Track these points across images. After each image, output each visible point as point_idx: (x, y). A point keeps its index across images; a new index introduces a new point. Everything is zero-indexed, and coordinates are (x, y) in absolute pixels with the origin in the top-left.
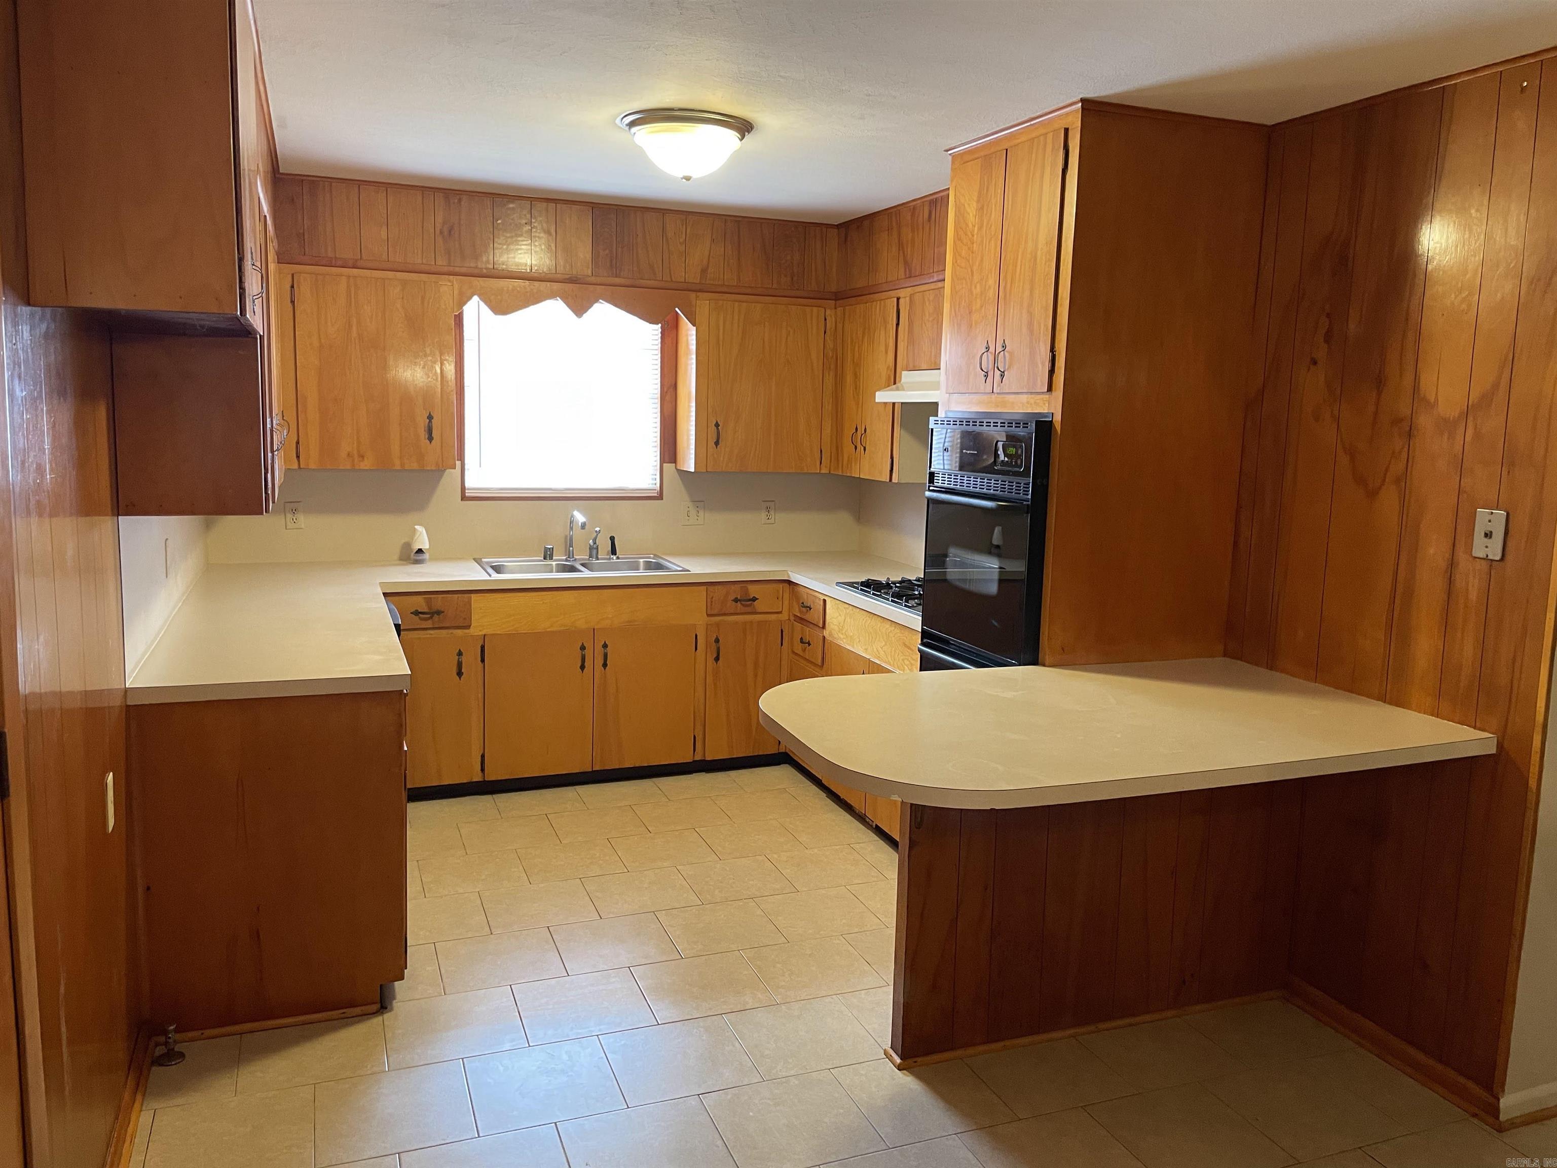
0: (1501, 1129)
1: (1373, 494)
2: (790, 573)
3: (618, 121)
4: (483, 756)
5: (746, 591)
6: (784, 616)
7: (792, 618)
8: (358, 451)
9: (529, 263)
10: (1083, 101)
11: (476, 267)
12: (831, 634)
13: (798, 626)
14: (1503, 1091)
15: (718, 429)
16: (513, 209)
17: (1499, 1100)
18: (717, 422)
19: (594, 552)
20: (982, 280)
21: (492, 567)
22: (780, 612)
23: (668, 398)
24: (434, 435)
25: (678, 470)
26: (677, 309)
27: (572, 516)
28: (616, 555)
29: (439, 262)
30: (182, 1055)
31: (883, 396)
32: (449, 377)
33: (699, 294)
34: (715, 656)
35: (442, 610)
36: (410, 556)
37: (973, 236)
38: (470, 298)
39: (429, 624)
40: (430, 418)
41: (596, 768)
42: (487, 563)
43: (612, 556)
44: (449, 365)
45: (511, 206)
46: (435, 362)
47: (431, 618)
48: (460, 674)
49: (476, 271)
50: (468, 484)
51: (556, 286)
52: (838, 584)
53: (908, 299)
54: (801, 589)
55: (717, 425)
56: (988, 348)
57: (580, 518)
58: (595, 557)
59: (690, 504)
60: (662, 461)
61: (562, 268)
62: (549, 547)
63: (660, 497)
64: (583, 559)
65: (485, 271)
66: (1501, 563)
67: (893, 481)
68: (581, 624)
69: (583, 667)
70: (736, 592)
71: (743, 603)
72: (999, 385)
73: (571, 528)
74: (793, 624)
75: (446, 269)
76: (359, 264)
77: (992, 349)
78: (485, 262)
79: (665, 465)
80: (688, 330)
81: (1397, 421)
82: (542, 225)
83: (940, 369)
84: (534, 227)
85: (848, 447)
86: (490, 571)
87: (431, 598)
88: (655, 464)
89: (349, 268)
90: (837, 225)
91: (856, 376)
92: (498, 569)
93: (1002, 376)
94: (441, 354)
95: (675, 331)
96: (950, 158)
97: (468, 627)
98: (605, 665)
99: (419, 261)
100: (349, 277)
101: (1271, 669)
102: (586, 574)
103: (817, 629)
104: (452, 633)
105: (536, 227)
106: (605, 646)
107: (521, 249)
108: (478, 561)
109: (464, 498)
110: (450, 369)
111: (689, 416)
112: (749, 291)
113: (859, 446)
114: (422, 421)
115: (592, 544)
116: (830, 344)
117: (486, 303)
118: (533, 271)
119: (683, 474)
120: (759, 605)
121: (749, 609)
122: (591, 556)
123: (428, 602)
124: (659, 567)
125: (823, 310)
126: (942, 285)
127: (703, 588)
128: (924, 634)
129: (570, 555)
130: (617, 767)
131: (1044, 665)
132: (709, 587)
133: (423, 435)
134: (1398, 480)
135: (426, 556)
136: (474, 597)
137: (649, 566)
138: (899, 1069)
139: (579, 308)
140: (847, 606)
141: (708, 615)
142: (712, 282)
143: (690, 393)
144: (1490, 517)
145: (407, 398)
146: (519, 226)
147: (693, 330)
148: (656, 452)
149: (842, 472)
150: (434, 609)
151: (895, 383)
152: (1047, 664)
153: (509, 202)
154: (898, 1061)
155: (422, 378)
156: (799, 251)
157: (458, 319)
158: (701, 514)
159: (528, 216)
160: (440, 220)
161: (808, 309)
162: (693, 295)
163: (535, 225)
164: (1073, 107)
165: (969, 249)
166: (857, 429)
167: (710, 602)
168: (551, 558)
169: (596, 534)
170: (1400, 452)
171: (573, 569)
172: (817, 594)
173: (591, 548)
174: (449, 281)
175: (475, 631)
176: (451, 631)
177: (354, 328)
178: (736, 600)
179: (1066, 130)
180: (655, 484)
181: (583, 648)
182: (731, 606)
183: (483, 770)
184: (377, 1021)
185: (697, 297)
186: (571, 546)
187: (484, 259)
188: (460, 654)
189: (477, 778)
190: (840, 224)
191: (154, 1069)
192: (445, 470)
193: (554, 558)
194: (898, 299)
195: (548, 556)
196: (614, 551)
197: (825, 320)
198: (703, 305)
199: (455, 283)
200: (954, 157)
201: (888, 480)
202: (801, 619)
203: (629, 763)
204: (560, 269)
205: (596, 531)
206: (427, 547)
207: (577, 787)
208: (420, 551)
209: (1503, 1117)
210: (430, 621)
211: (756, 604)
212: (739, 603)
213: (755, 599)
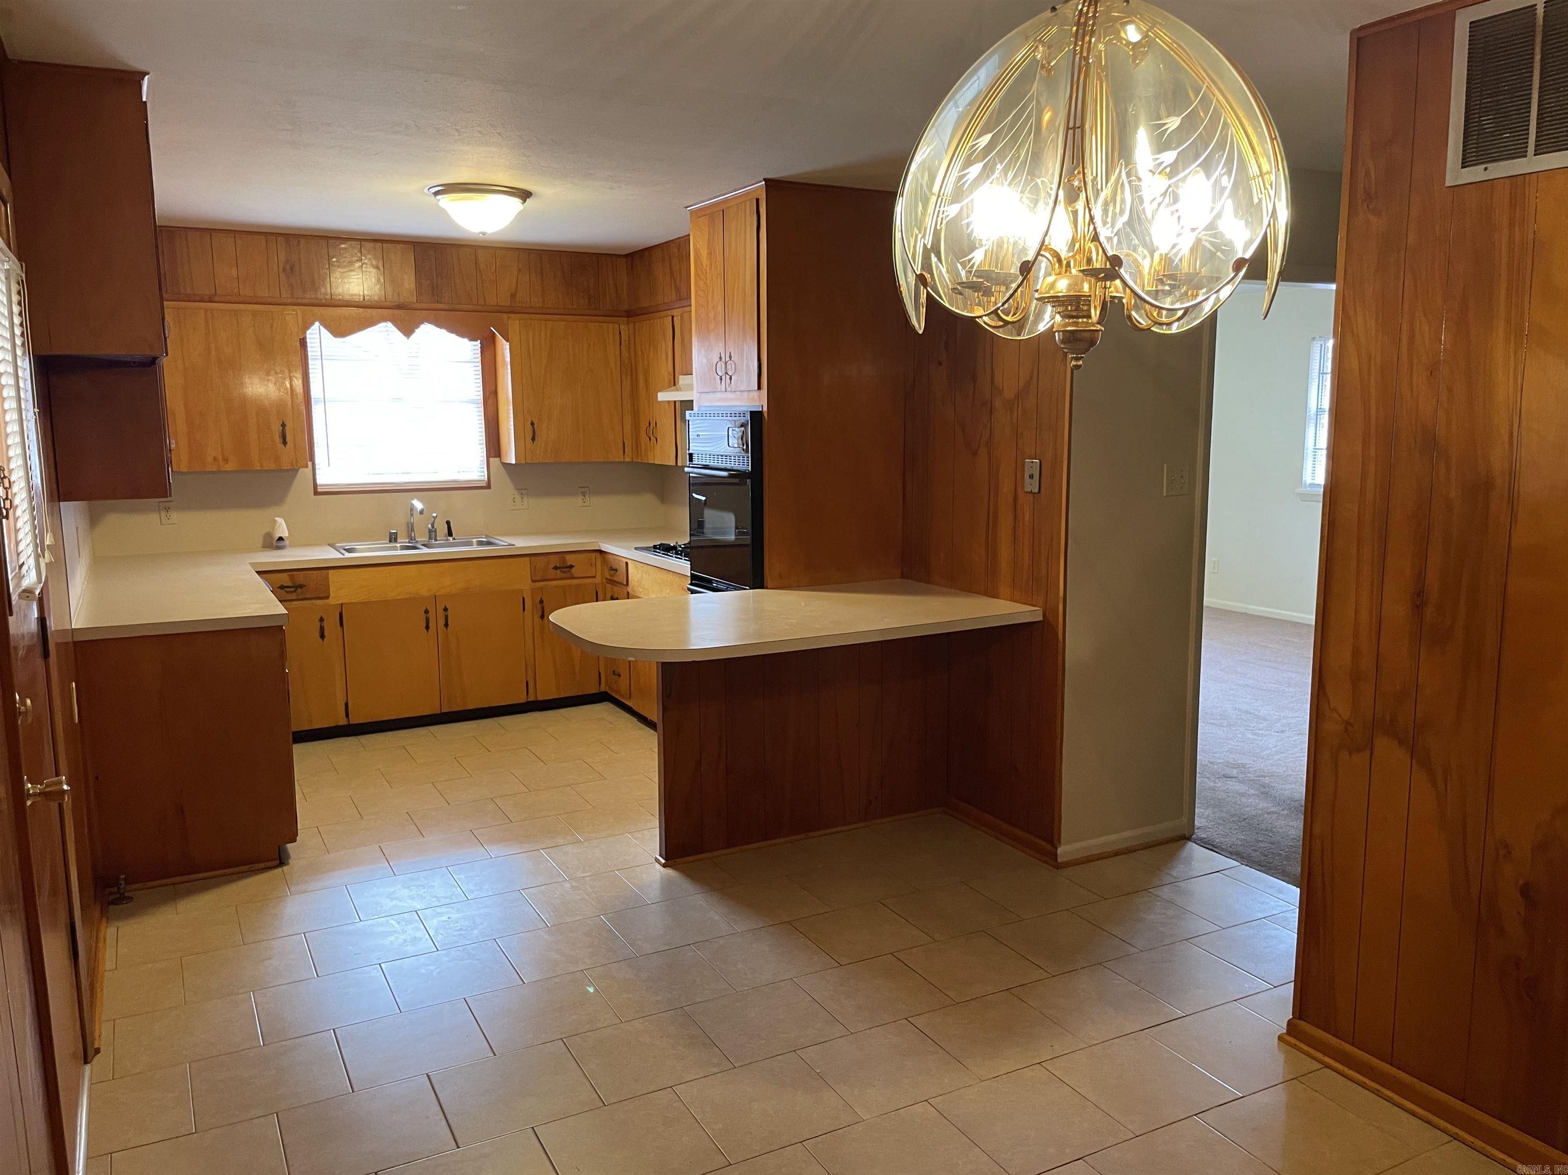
0: (1059, 866)
1: (975, 454)
2: (600, 543)
3: (426, 190)
4: (347, 705)
5: (564, 561)
6: (598, 580)
7: (604, 581)
8: (223, 455)
9: (361, 293)
10: (765, 180)
11: (317, 298)
12: (633, 590)
13: (608, 586)
14: (1060, 843)
15: (533, 427)
16: (345, 248)
17: (1057, 848)
18: (532, 421)
19: (433, 534)
20: (714, 307)
21: (345, 550)
22: (594, 577)
23: (490, 402)
24: (288, 439)
25: (501, 463)
26: (492, 328)
27: (412, 504)
28: (452, 536)
29: (284, 295)
30: (131, 899)
31: (662, 396)
32: (298, 391)
33: (510, 315)
34: (540, 614)
35: (305, 584)
36: (272, 545)
37: (706, 273)
38: (312, 324)
39: (293, 596)
40: (283, 425)
41: (445, 710)
42: (340, 547)
43: (449, 538)
44: (298, 381)
45: (343, 246)
46: (285, 379)
47: (295, 591)
48: (322, 636)
49: (316, 301)
50: (319, 482)
51: (385, 312)
52: (636, 549)
53: (679, 317)
54: (610, 556)
55: (532, 424)
56: (721, 358)
57: (418, 505)
58: (433, 538)
59: (515, 492)
60: (488, 457)
61: (390, 297)
62: (394, 531)
63: (488, 486)
64: (425, 541)
65: (324, 301)
66: (1039, 495)
67: (679, 465)
68: (424, 592)
69: (427, 628)
70: (555, 561)
71: (562, 570)
72: (729, 386)
73: (412, 515)
74: (605, 585)
75: (289, 301)
76: (216, 299)
77: (723, 359)
78: (325, 291)
79: (491, 459)
80: (503, 345)
81: (984, 404)
82: (371, 262)
83: (692, 374)
84: (364, 263)
85: (644, 437)
86: (343, 552)
87: (294, 575)
88: (482, 459)
89: (206, 302)
90: (624, 255)
91: (646, 380)
92: (349, 551)
93: (731, 379)
94: (290, 372)
95: (492, 344)
96: (689, 212)
97: (327, 597)
98: (446, 625)
99: (267, 295)
100: (206, 310)
101: (928, 583)
102: (425, 550)
103: (622, 586)
104: (313, 603)
105: (366, 264)
106: (446, 609)
107: (353, 282)
108: (332, 546)
109: (316, 493)
110: (298, 383)
111: (508, 417)
112: (556, 311)
113: (652, 438)
114: (276, 428)
115: (431, 528)
116: (625, 354)
117: (326, 327)
118: (366, 300)
119: (507, 466)
120: (575, 572)
121: (566, 575)
122: (430, 538)
123: (292, 578)
124: (489, 543)
125: (617, 326)
126: (690, 310)
127: (528, 559)
128: (693, 577)
129: (411, 539)
130: (462, 709)
131: (767, 588)
132: (532, 558)
133: (278, 440)
134: (986, 443)
135: (287, 542)
136: (330, 572)
137: (481, 543)
138: (664, 867)
139: (408, 330)
140: (642, 565)
141: (533, 581)
142: (520, 305)
143: (508, 397)
144: (1031, 464)
145: (262, 410)
146: (351, 263)
147: (507, 346)
148: (482, 448)
149: (641, 459)
150: (298, 583)
151: (675, 385)
152: (769, 587)
153: (341, 243)
154: (663, 861)
155: (274, 392)
156: (594, 277)
157: (302, 341)
158: (525, 499)
159: (359, 254)
160: (282, 258)
161: (605, 325)
162: (505, 316)
163: (366, 261)
164: (760, 184)
165: (705, 283)
166: (650, 423)
167: (533, 570)
168: (396, 541)
169: (433, 519)
170: (987, 425)
171: (415, 548)
172: (621, 558)
173: (430, 531)
174: (294, 310)
175: (334, 600)
176: (313, 601)
177: (213, 353)
178: (556, 568)
179: (758, 200)
180: (484, 476)
181: (427, 612)
182: (552, 573)
183: (347, 715)
184: (278, 871)
185: (508, 318)
186: (413, 530)
187: (323, 290)
188: (322, 620)
189: (343, 722)
190: (627, 255)
191: (112, 907)
192: (299, 469)
193: (398, 541)
194: (673, 317)
195: (393, 539)
196: (450, 534)
197: (620, 333)
198: (514, 324)
199: (298, 311)
200: (692, 212)
201: (674, 464)
202: (611, 580)
203: (472, 704)
204: (389, 298)
205: (434, 517)
206: (287, 535)
207: (429, 727)
208: (281, 539)
209: (1059, 860)
210: (294, 594)
211: (573, 570)
212: (558, 570)
213: (571, 567)
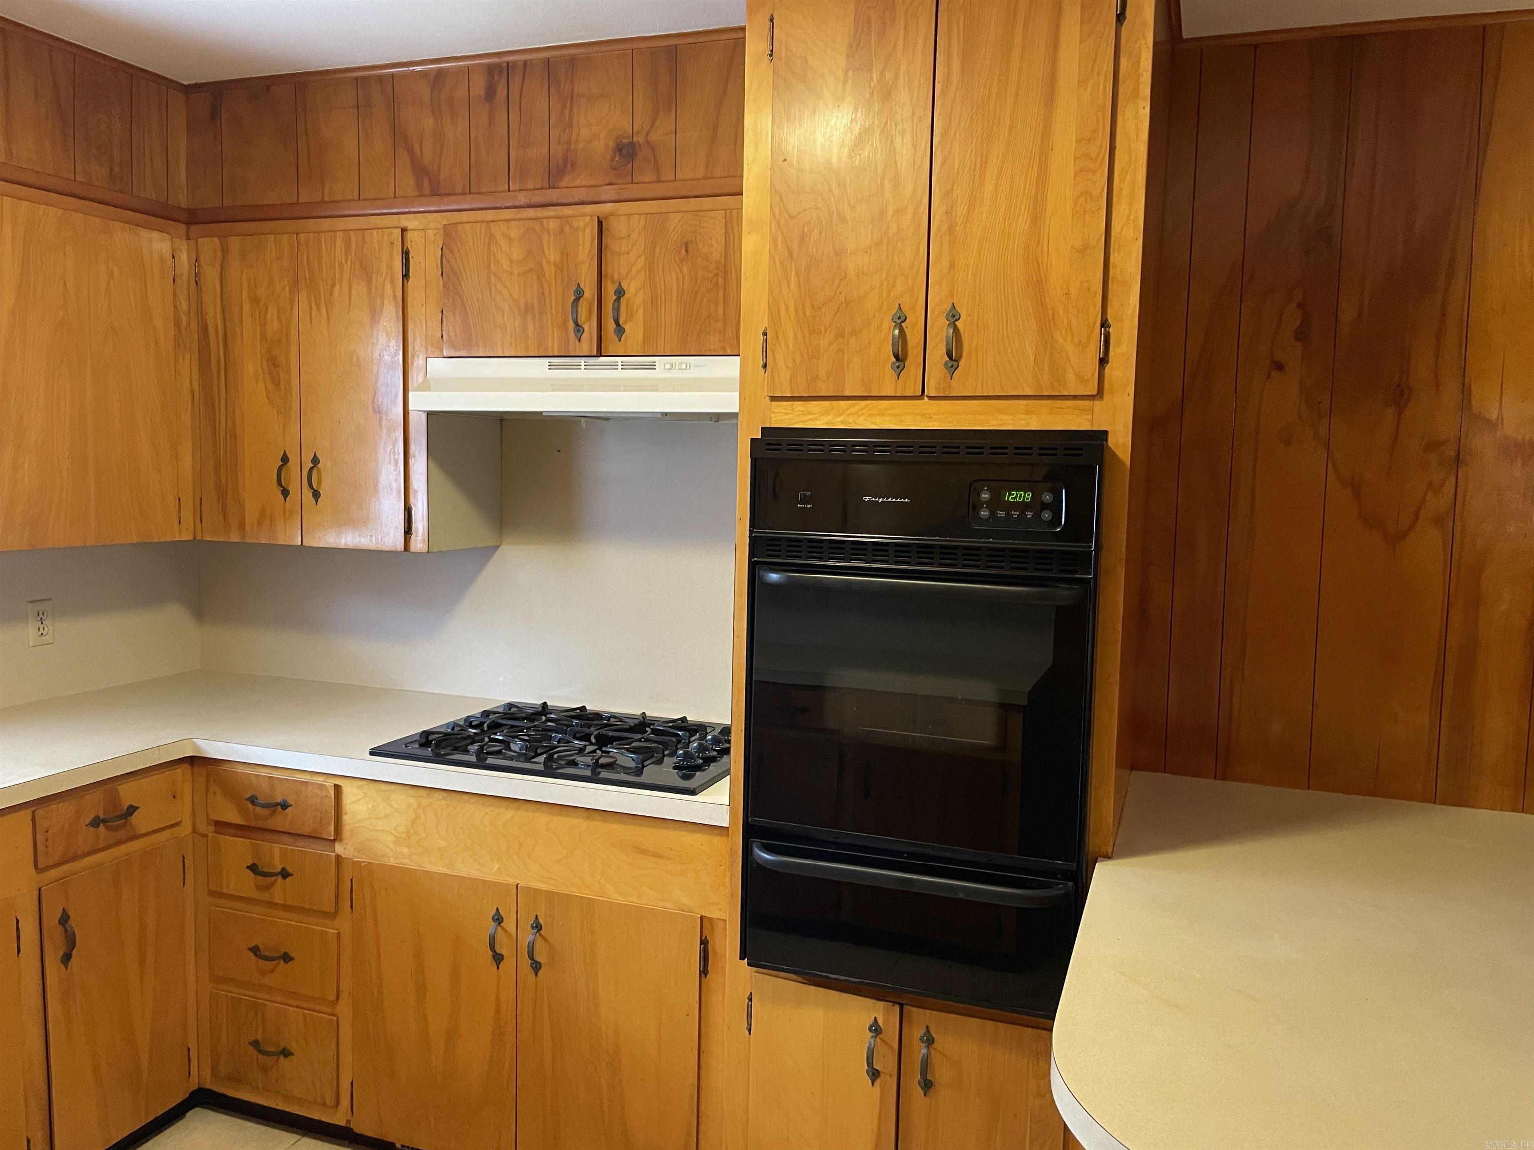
1: (1395, 539)
2: (199, 742)
5: (116, 799)
6: (186, 829)
12: (365, 850)
22: (178, 824)
34: (62, 952)
52: (373, 753)
70: (95, 806)
71: (110, 823)
81: (1433, 446)
90: (186, 87)
103: (313, 843)
112: (32, 179)
113: (296, 488)
120: (140, 821)
121: (122, 834)
125: (168, 238)
127: (29, 815)
132: (40, 811)
134: (1439, 521)
141: (39, 869)
156: (120, 118)
166: (286, 459)
167: (40, 839)
170: (1442, 485)
178: (96, 823)
182: (86, 837)
194: (404, 231)
197: (173, 256)
202: (253, 828)
211: (135, 818)
212: (102, 827)
213: (132, 809)
